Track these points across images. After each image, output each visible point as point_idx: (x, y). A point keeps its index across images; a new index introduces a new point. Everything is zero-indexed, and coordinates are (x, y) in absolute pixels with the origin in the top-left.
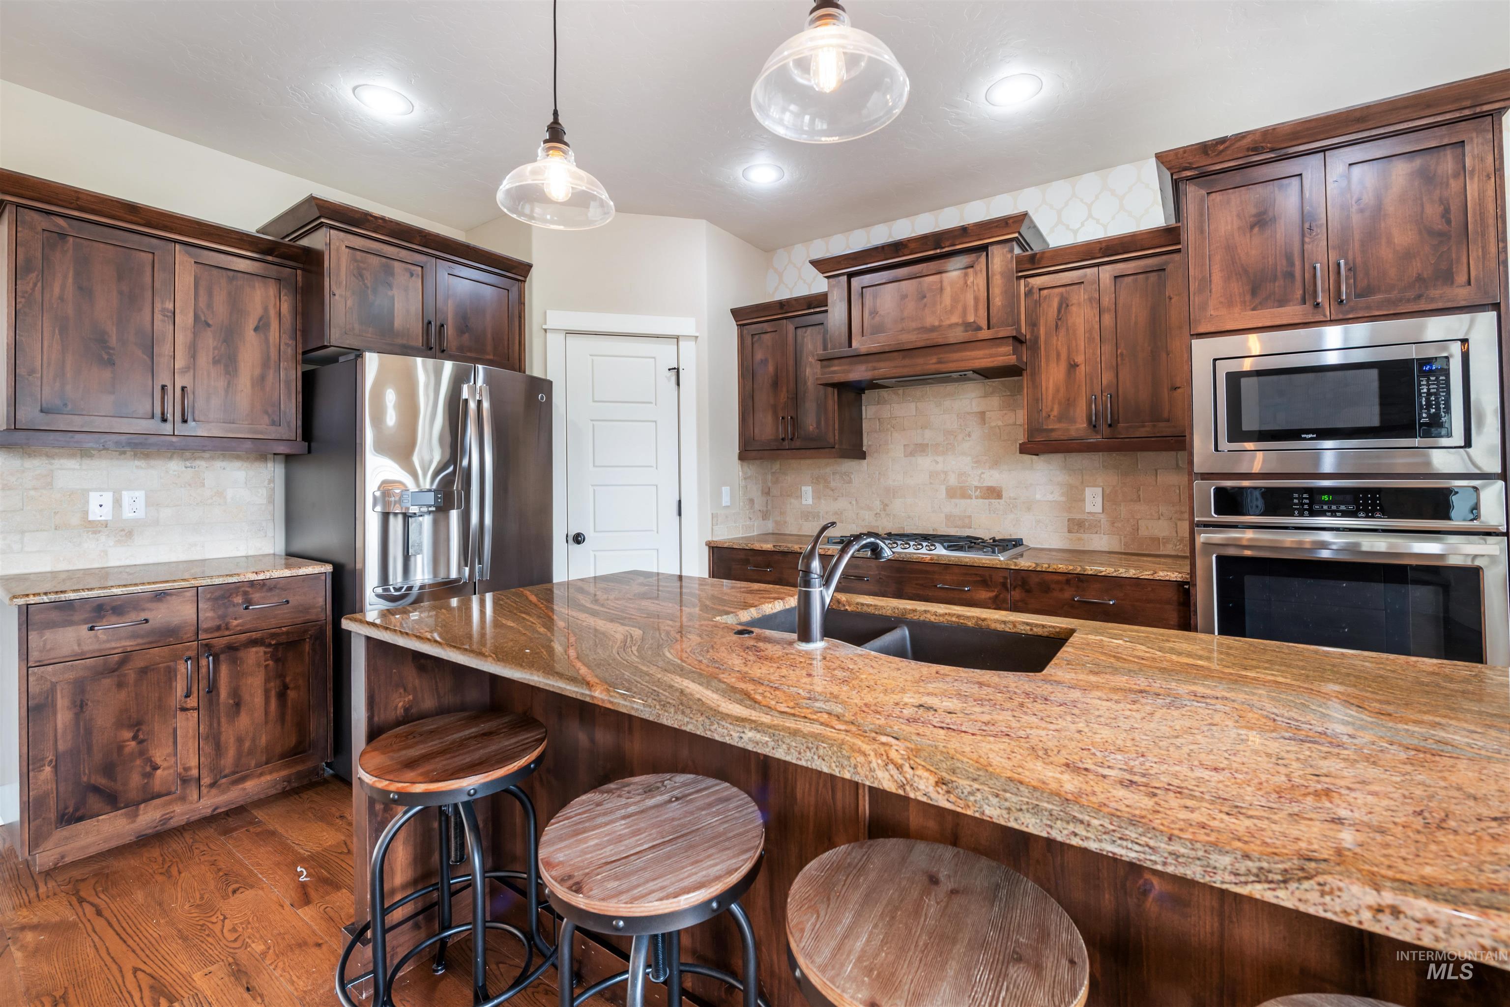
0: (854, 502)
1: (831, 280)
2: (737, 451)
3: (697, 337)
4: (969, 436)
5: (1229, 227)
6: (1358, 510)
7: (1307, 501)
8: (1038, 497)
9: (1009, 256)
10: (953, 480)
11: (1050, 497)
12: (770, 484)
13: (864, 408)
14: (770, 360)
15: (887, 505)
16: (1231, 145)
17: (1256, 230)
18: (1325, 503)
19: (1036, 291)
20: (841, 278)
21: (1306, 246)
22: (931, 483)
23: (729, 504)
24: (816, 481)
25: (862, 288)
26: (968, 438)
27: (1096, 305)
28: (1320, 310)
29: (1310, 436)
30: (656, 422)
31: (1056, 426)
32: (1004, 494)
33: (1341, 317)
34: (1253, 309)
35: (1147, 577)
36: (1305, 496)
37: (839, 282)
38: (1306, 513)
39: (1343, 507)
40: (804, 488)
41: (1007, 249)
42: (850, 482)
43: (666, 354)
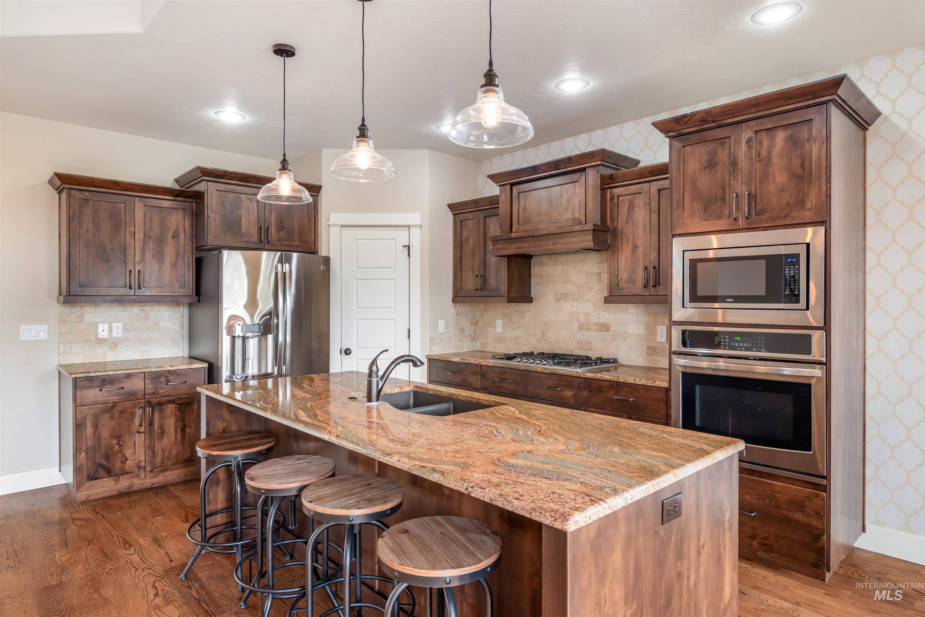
0: (526, 332)
1: (501, 187)
2: (451, 296)
3: (421, 226)
4: (592, 288)
5: (694, 168)
6: (753, 347)
7: (728, 340)
8: (630, 331)
9: (597, 176)
10: (582, 318)
11: (637, 331)
12: (478, 318)
13: (532, 268)
14: (471, 237)
15: (544, 334)
16: (690, 119)
17: (707, 170)
18: (737, 341)
19: (616, 197)
20: (507, 186)
21: (731, 182)
22: (569, 320)
23: (444, 331)
24: (505, 316)
25: (519, 193)
26: (591, 291)
27: (648, 208)
28: (737, 222)
29: (731, 300)
30: (395, 280)
31: (626, 286)
32: (611, 329)
33: (747, 227)
34: (705, 220)
35: (650, 385)
36: (727, 337)
37: (506, 189)
38: (727, 347)
39: (745, 345)
40: (497, 321)
41: (595, 172)
42: (523, 318)
43: (402, 237)
